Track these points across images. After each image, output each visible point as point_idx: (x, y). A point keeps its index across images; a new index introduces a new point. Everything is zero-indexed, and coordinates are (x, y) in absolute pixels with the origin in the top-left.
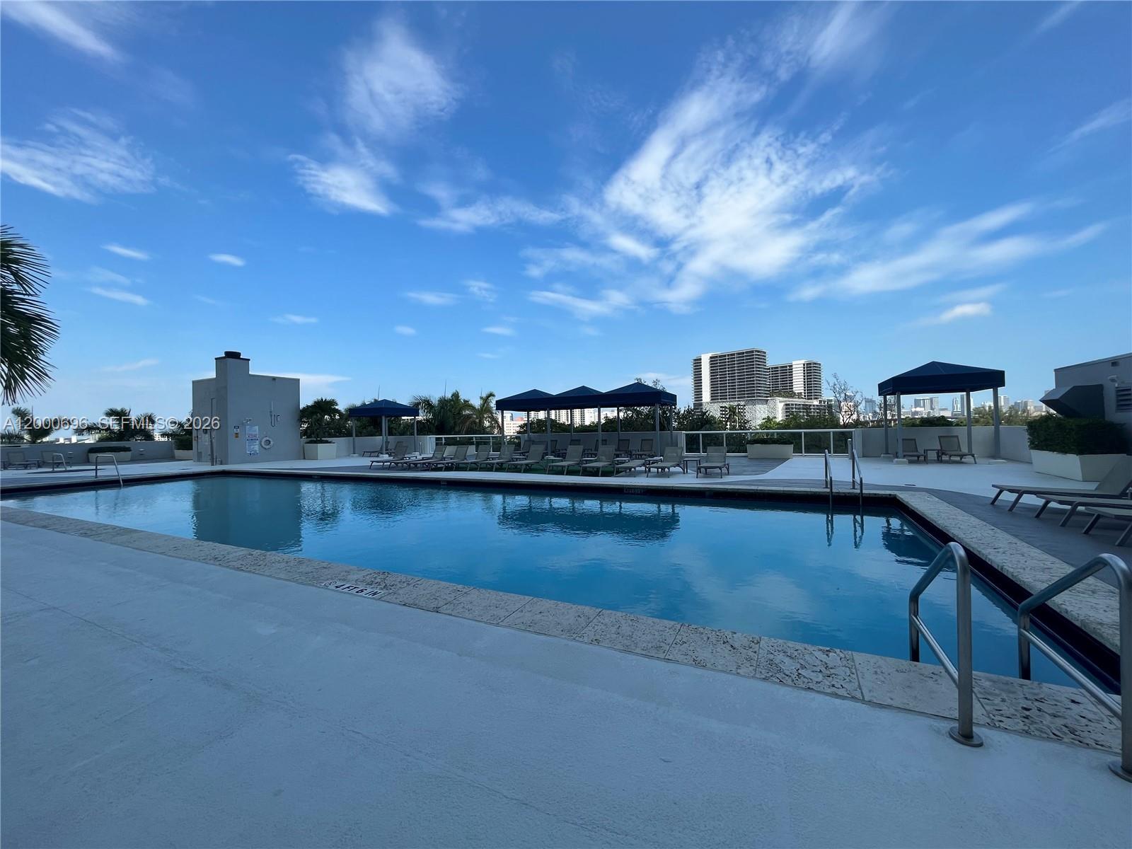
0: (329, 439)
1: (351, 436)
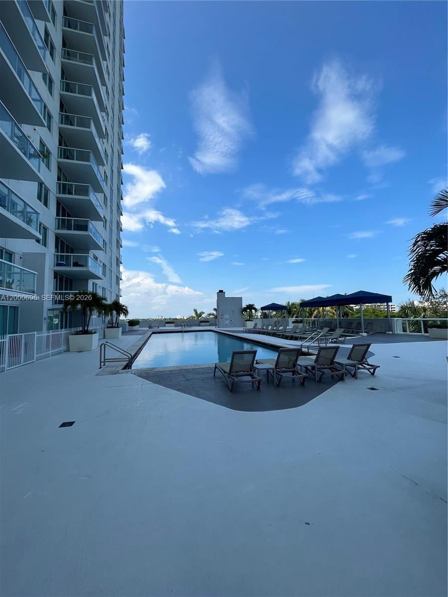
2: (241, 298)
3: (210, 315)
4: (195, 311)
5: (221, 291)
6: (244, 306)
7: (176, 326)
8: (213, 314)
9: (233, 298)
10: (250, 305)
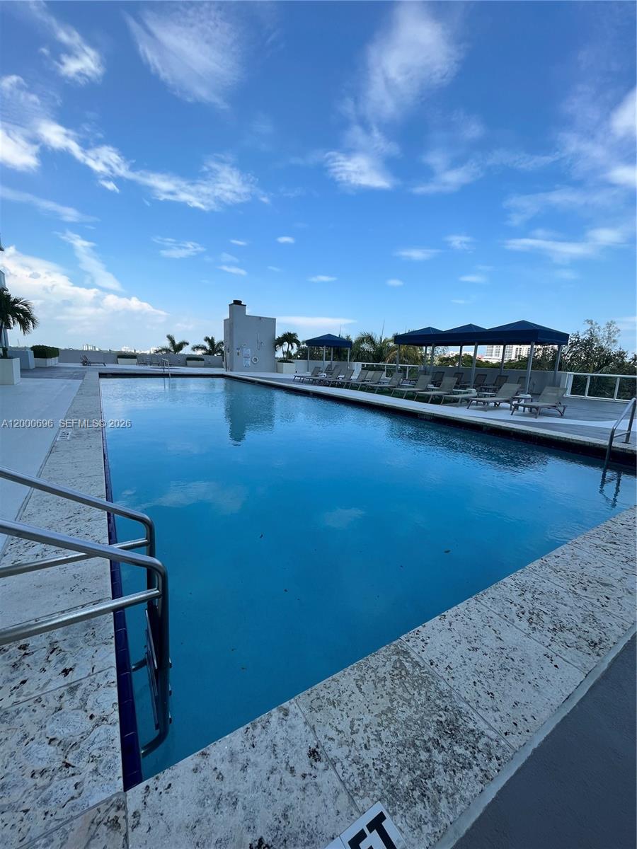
0: (291, 360)
1: (307, 359)
2: (275, 319)
3: (197, 348)
4: (170, 338)
5: (237, 303)
6: (279, 334)
7: (139, 363)
8: (204, 348)
9: (260, 318)
10: (289, 334)
